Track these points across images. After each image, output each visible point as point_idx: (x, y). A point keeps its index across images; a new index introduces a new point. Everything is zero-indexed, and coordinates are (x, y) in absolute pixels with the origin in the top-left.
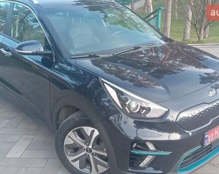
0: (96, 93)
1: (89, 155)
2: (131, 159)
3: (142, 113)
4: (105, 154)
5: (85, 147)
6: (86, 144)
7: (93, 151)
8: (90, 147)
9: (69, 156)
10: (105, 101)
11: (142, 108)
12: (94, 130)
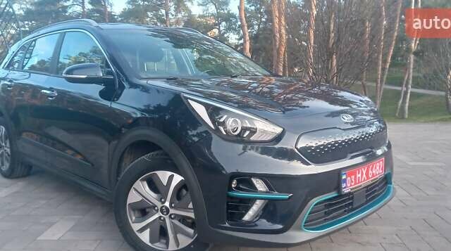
0: (178, 123)
1: (164, 219)
2: (229, 207)
3: (245, 136)
4: (192, 215)
5: (159, 205)
6: (161, 200)
7: (172, 211)
8: (167, 204)
9: (133, 223)
10: (194, 136)
11: (244, 129)
12: (173, 176)
